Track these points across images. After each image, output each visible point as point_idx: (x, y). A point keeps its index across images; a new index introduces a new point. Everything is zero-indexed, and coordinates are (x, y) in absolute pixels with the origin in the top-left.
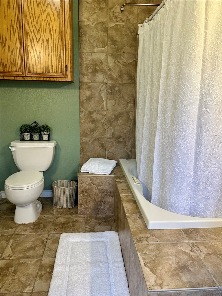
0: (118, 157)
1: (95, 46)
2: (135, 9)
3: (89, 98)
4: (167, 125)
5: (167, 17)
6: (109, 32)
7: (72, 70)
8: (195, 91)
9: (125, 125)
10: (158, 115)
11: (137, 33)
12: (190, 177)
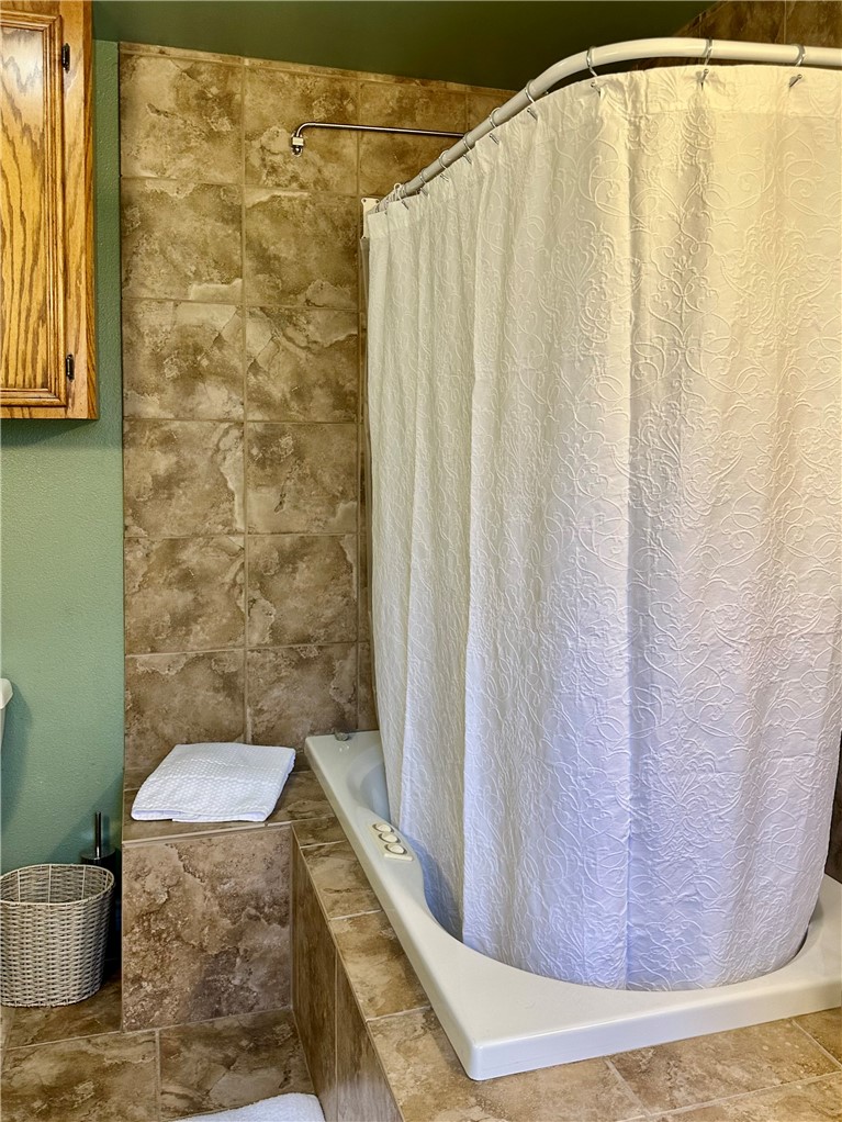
0: (300, 731)
1: (191, 274)
2: (349, 142)
3: (166, 485)
4: (514, 604)
5: (483, 196)
6: (247, 224)
7: (93, 373)
8: (611, 480)
9: (326, 588)
10: (472, 562)
11: (359, 230)
12: (620, 818)
